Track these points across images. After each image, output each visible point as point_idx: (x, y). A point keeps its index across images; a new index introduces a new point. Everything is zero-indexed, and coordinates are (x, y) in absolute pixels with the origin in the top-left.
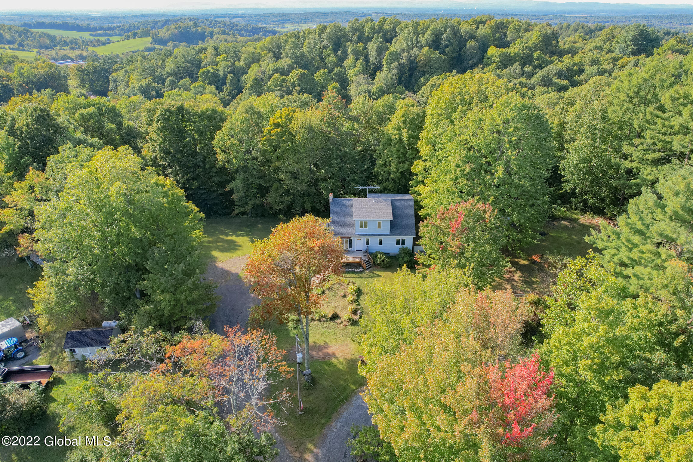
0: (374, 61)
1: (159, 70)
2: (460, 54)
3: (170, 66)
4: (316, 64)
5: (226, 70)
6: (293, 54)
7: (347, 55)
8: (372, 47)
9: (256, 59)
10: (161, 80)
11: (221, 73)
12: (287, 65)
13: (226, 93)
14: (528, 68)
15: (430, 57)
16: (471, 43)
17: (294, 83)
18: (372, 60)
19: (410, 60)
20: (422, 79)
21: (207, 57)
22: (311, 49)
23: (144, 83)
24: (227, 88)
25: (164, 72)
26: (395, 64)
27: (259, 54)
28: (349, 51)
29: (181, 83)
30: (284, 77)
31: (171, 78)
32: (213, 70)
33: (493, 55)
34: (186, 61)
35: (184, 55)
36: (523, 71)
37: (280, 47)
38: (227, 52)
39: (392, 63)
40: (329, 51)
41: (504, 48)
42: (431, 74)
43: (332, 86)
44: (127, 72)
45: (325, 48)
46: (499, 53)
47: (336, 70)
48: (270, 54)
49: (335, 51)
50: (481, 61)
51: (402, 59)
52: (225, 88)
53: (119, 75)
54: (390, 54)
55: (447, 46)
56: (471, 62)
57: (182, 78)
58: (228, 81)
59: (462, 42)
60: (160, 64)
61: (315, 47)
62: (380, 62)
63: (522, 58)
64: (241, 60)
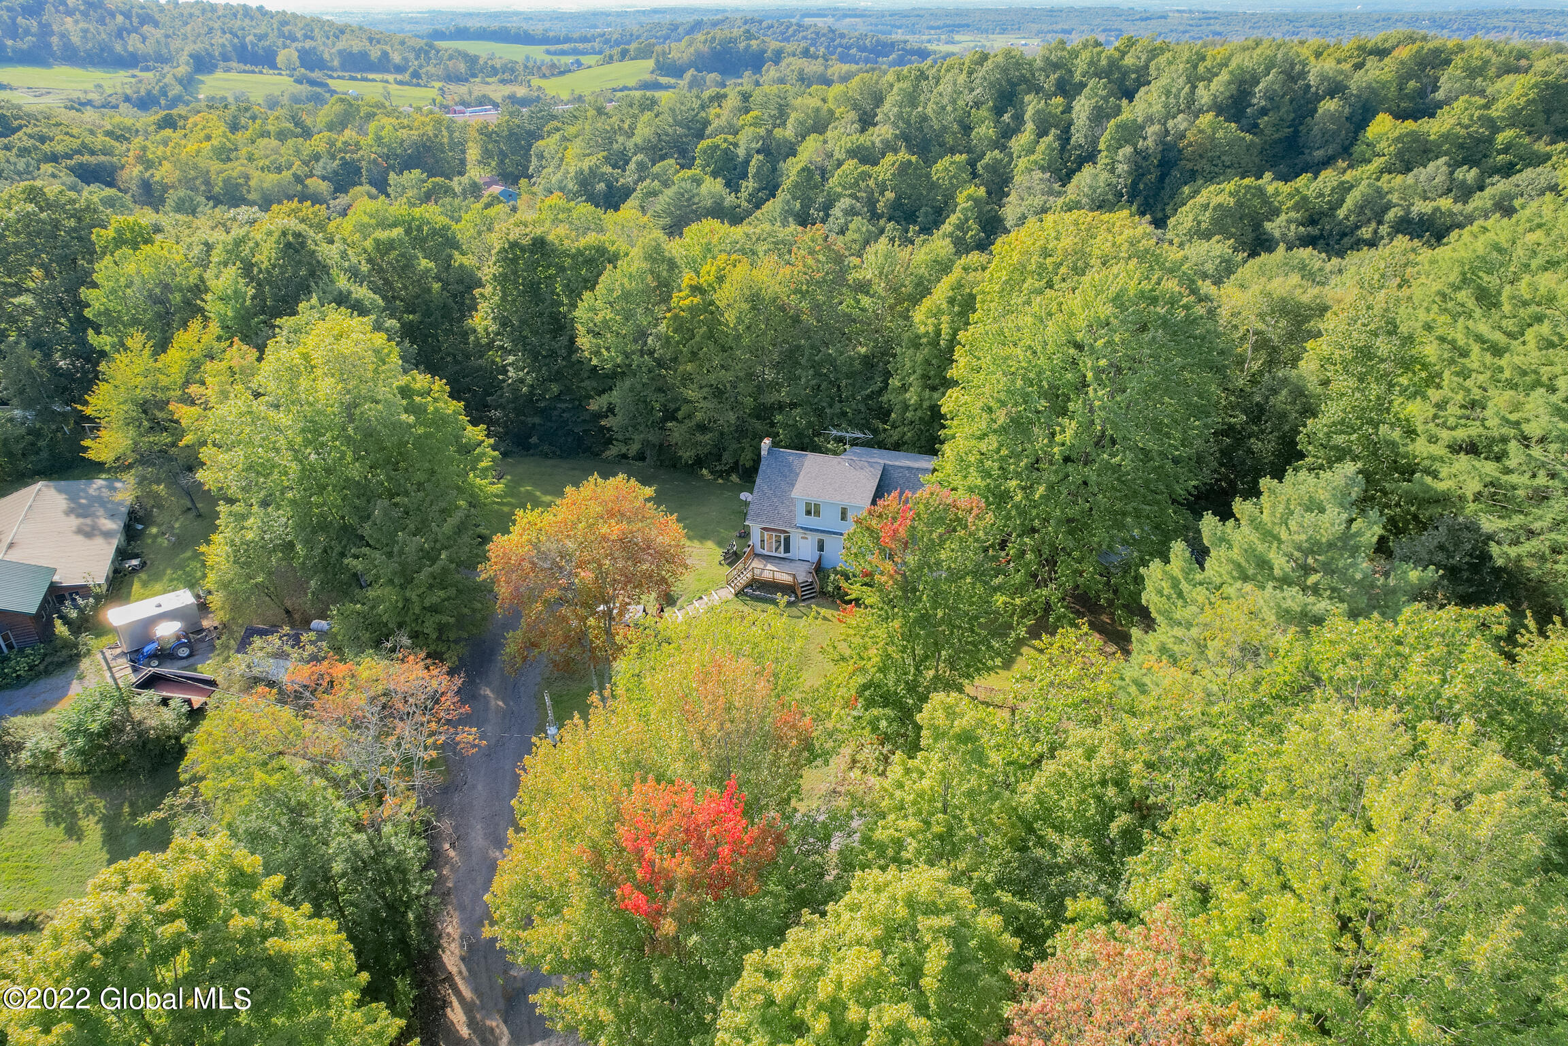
0: (1082, 141)
1: (621, 139)
2: (1296, 132)
3: (644, 130)
4: (949, 140)
5: (753, 145)
6: (899, 116)
7: (1023, 122)
8: (1082, 108)
9: (819, 125)
10: (620, 160)
11: (741, 152)
12: (882, 141)
13: (744, 194)
14: (1469, 175)
15: (1213, 139)
16: (1329, 106)
17: (884, 182)
18: (1078, 137)
19: (1164, 143)
20: (1186, 190)
21: (719, 116)
22: (944, 108)
23: (586, 164)
24: (749, 185)
25: (630, 144)
26: (1128, 150)
27: (831, 112)
28: (1028, 116)
29: (656, 169)
30: (866, 168)
31: (640, 157)
32: (725, 145)
33: (1380, 137)
34: (677, 123)
35: (672, 110)
36: (1452, 180)
37: (879, 100)
38: (764, 106)
39: (1121, 147)
40: (983, 112)
41: (1416, 119)
42: (1211, 178)
43: (965, 193)
44: (564, 139)
45: (977, 105)
46: (1397, 134)
47: (991, 156)
48: (853, 115)
49: (999, 111)
50: (1346, 151)
51: (1145, 139)
52: (744, 184)
53: (548, 144)
54: (1118, 126)
55: (1264, 112)
56: (1319, 154)
57: (663, 158)
58: (752, 170)
59: (1305, 104)
60: (626, 126)
61: (954, 102)
62: (1095, 141)
63: (1461, 146)
64: (789, 126)
